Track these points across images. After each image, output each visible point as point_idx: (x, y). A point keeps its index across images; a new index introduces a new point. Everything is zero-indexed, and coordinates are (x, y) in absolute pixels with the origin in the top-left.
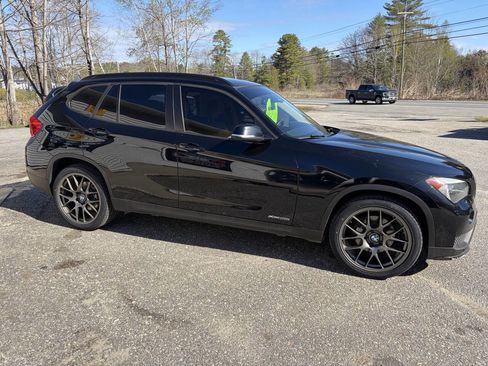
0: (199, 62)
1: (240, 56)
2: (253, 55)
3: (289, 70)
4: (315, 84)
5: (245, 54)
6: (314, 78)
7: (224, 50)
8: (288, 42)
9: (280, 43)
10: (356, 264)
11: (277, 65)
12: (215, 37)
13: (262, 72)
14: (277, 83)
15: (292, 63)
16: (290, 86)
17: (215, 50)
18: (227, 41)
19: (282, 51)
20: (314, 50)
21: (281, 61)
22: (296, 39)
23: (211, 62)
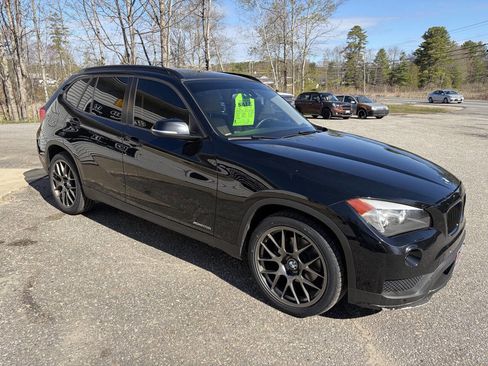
0: (330, 60)
1: (375, 53)
2: (390, 51)
3: (432, 68)
4: (465, 83)
5: (382, 51)
6: (464, 75)
7: (358, 47)
8: (433, 37)
9: (425, 37)
10: (272, 292)
11: (417, 62)
12: (350, 34)
13: (399, 69)
14: (416, 82)
15: (437, 59)
16: (432, 85)
17: (349, 47)
18: (362, 37)
19: (426, 46)
20: (467, 44)
21: (424, 58)
22: (446, 32)
23: (342, 59)
